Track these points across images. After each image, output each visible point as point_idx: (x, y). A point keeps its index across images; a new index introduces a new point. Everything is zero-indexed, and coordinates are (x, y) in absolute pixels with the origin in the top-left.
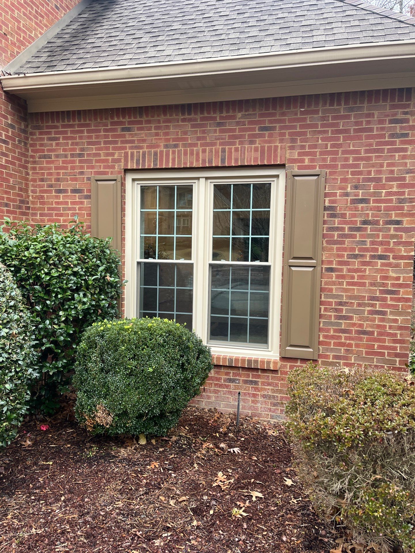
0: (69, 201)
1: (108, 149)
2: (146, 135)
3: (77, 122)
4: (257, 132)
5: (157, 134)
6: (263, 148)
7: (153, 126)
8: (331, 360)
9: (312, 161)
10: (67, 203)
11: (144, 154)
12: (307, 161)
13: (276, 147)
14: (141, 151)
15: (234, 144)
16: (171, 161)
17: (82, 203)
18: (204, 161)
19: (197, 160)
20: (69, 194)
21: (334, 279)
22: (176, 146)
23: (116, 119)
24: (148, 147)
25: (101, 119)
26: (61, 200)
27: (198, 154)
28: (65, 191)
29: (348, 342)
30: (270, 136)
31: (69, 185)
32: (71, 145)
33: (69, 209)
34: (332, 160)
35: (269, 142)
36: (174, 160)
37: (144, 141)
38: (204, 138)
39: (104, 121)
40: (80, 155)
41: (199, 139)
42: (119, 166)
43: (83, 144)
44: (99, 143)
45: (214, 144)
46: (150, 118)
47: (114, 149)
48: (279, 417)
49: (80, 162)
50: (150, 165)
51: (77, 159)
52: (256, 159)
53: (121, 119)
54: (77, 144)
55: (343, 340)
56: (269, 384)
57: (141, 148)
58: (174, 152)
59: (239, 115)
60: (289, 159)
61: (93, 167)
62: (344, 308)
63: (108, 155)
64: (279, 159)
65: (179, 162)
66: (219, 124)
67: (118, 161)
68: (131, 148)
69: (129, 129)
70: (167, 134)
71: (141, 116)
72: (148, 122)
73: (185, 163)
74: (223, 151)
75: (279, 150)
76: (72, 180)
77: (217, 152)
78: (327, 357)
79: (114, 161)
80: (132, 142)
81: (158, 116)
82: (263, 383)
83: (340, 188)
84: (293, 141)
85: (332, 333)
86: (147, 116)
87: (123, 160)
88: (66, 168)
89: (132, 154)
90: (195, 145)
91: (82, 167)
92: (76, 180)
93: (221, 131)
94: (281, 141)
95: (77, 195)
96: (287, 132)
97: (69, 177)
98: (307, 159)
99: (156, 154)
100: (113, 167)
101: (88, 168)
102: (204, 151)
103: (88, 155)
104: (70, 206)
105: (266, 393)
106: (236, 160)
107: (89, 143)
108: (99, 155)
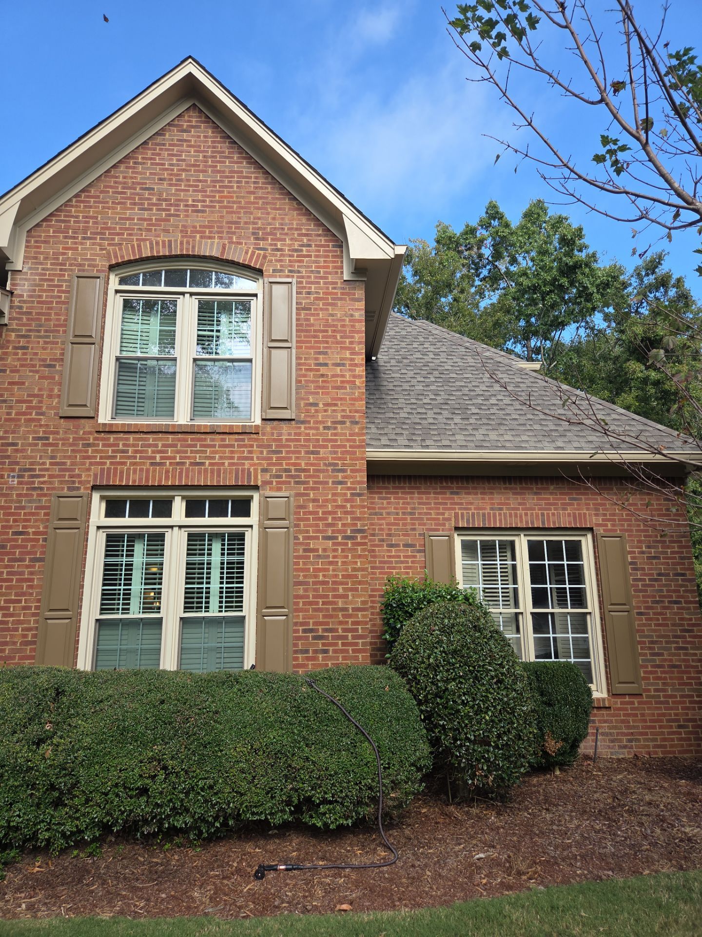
0: (402, 554)
1: (438, 509)
2: (473, 499)
3: (408, 485)
4: (568, 501)
5: (483, 499)
6: (574, 514)
7: (479, 491)
8: (653, 693)
9: (613, 525)
10: (399, 557)
11: (473, 514)
12: (609, 525)
13: (585, 514)
14: (470, 512)
15: (550, 509)
16: (498, 522)
17: (415, 557)
18: (527, 522)
19: (521, 521)
20: (402, 548)
21: (644, 622)
22: (501, 509)
23: (445, 484)
24: (475, 509)
25: (431, 484)
26: (393, 554)
27: (521, 517)
28: (398, 545)
29: (663, 675)
30: (578, 504)
31: (401, 540)
32: (402, 504)
33: (402, 562)
34: (629, 525)
35: (578, 510)
36: (500, 521)
37: (471, 504)
38: (525, 504)
39: (433, 485)
40: (411, 514)
41: (520, 504)
42: (450, 524)
43: (414, 503)
44: (429, 504)
45: (534, 509)
46: (475, 485)
47: (444, 509)
48: (617, 752)
49: (412, 519)
50: (479, 524)
51: (409, 517)
52: (570, 523)
53: (450, 484)
54: (408, 503)
55: (659, 675)
56: (605, 722)
57: (470, 509)
58: (500, 514)
59: (552, 487)
60: (596, 524)
61: (424, 524)
62: (656, 646)
63: (438, 514)
64: (588, 523)
65: (506, 523)
66: (536, 494)
67: (449, 519)
68: (460, 509)
69: (457, 493)
70: (492, 499)
71: (468, 483)
72: (475, 488)
73: (511, 524)
74: (543, 515)
75: (588, 516)
76: (404, 535)
77: (537, 515)
78: (649, 690)
79: (444, 519)
80: (461, 504)
81: (483, 484)
82: (600, 721)
83: (638, 548)
84: (597, 510)
85: (650, 669)
86: (473, 483)
87: (453, 519)
88: (398, 524)
89: (462, 514)
90: (518, 509)
91: (414, 524)
92: (408, 535)
93: (538, 499)
94: (588, 509)
95: (409, 549)
96: (591, 502)
97: (401, 533)
98: (609, 524)
99: (484, 515)
100: (444, 525)
101: (420, 524)
102: (526, 514)
103: (420, 514)
104: (402, 559)
105: (603, 731)
106: (554, 523)
107: (420, 504)
108: (430, 514)
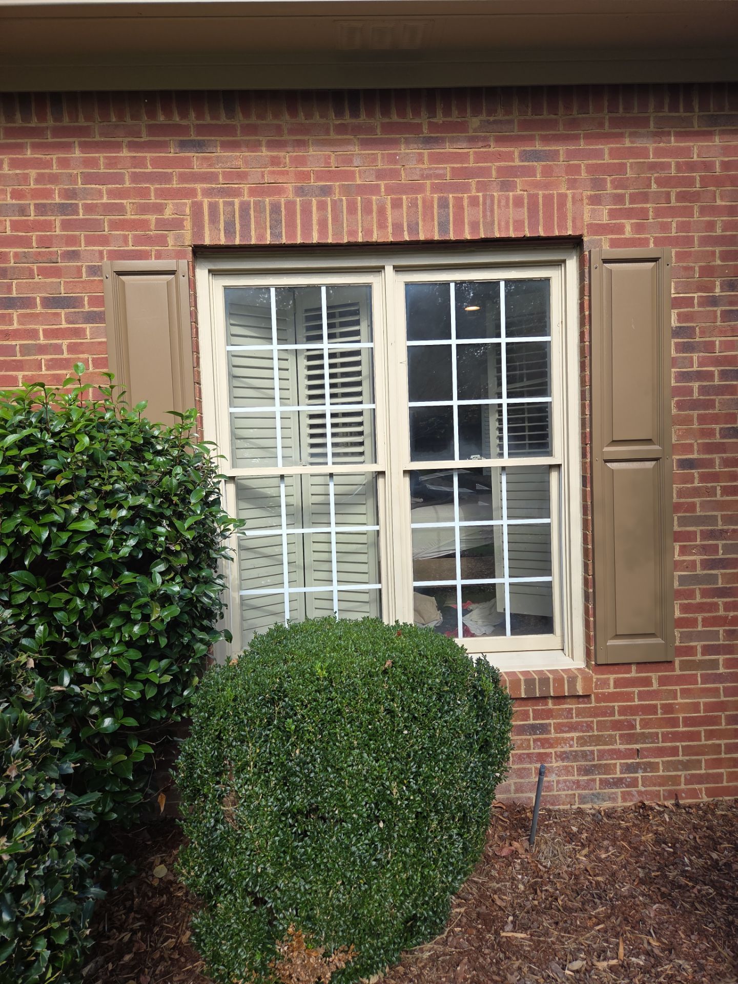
0: (41, 328)
1: (144, 193)
2: (246, 162)
3: (50, 122)
4: (517, 163)
5: (275, 162)
6: (533, 199)
7: (264, 140)
8: (699, 657)
9: (639, 228)
10: (33, 334)
11: (245, 208)
12: (628, 228)
13: (562, 197)
14: (237, 201)
15: (465, 188)
16: (315, 227)
17: (78, 333)
18: (398, 227)
19: (382, 225)
20: (39, 309)
21: (696, 484)
22: (326, 191)
23: (161, 118)
24: (252, 192)
25: (121, 117)
26: (16, 326)
27: (382, 211)
28: (27, 303)
29: (732, 614)
30: (547, 172)
31: (37, 288)
32: (37, 181)
33: (42, 349)
34: (682, 227)
35: (546, 186)
36: (323, 224)
37: (242, 176)
38: (394, 174)
39: (129, 121)
40: (63, 209)
41: (380, 175)
42: (177, 238)
43: (72, 179)
44: (118, 178)
45: (420, 189)
46: (253, 120)
47: (161, 194)
48: (597, 796)
49: (66, 225)
50: (262, 236)
51: (58, 220)
52: (519, 224)
53: (177, 119)
54: (54, 179)
55: (721, 612)
56: (572, 728)
57: (237, 193)
58: (322, 206)
59: (475, 122)
60: (590, 226)
61: (104, 241)
62: (720, 543)
63: (144, 209)
64: (570, 224)
65: (338, 232)
66: (428, 141)
67: (176, 224)
68: (208, 193)
69: (199, 146)
70: (301, 161)
71: (230, 113)
72: (251, 130)
73: (352, 232)
74: (444, 204)
75: (569, 204)
76: (43, 272)
77: (428, 206)
78: (691, 651)
79: (163, 225)
80: (212, 178)
81: (276, 116)
82: (559, 728)
83: (699, 289)
84: (598, 184)
85: (698, 599)
86: (247, 115)
87: (188, 224)
88: (26, 242)
89: (213, 208)
90: (375, 190)
91: (73, 241)
92: (57, 272)
93: (434, 159)
94: (572, 184)
95: (63, 312)
96: (583, 164)
97: (35, 267)
98: (628, 225)
99: (276, 209)
100: (162, 241)
101: (90, 241)
102: (397, 204)
103: (89, 209)
104: (42, 341)
105: (567, 749)
106: (474, 226)
107: (89, 179)
108: (121, 209)
